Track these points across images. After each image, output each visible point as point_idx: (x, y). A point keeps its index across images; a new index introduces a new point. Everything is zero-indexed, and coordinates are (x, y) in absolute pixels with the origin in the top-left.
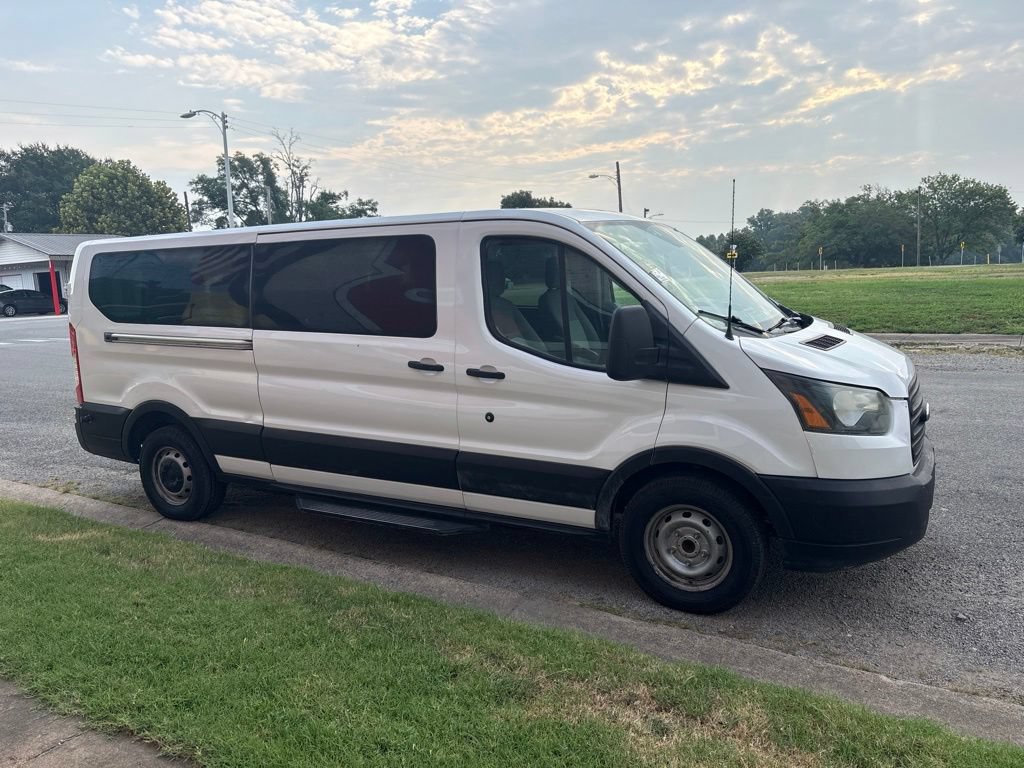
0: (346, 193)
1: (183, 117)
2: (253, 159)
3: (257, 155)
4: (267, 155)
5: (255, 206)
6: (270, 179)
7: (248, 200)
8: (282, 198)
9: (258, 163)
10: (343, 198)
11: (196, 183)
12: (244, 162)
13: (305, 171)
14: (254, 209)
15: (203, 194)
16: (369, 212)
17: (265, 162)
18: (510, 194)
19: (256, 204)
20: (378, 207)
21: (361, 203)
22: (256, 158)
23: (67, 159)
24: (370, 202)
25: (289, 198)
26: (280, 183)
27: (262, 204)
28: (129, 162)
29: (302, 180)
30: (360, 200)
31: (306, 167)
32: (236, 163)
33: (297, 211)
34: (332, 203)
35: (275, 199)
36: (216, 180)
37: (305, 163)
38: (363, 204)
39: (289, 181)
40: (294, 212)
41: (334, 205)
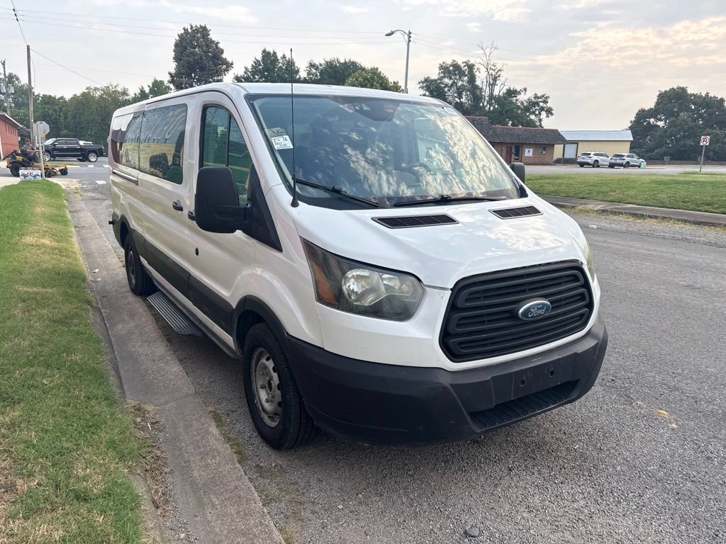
0: (525, 90)
1: (387, 35)
2: (462, 65)
3: (466, 62)
4: (472, 62)
5: (460, 99)
6: (472, 79)
7: (456, 95)
8: (478, 93)
9: (466, 68)
10: (523, 93)
11: (423, 82)
12: (456, 66)
13: (499, 73)
14: (459, 101)
15: (426, 90)
16: (541, 104)
17: (471, 67)
18: (668, 89)
19: (460, 97)
20: (549, 100)
21: (536, 97)
22: (464, 64)
23: (349, 67)
24: (543, 96)
25: (483, 93)
26: (478, 82)
27: (464, 98)
28: (377, 69)
29: (495, 79)
30: (536, 94)
31: (499, 70)
32: (451, 68)
33: (487, 102)
34: (513, 97)
35: (473, 94)
36: (436, 80)
37: (499, 67)
38: (538, 98)
39: (485, 81)
40: (485, 104)
41: (515, 98)
